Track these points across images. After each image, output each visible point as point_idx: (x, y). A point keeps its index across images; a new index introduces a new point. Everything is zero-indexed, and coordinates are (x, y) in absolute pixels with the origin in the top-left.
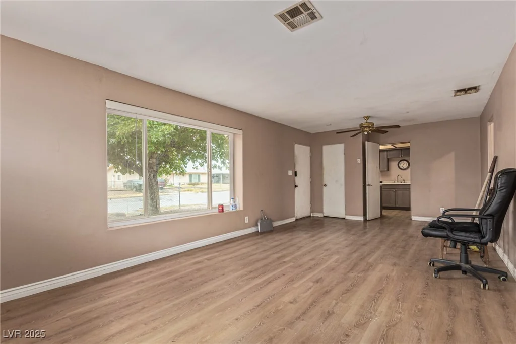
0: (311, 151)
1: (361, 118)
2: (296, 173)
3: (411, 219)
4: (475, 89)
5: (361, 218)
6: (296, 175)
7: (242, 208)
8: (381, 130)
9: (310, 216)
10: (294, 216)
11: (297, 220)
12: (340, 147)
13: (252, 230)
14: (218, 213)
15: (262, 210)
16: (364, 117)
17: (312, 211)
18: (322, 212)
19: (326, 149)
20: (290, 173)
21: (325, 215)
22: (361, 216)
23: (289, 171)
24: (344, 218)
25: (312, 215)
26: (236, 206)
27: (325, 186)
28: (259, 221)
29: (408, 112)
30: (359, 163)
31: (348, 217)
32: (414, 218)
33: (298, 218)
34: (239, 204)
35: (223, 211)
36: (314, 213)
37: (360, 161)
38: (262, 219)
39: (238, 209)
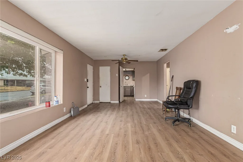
0: (93, 69)
1: (121, 55)
2: (88, 80)
3: (135, 100)
4: (166, 50)
5: (118, 102)
6: (88, 81)
7: (62, 103)
8: (129, 62)
9: (93, 103)
10: (87, 104)
11: (88, 106)
12: (108, 68)
13: (68, 116)
14: (45, 108)
15: (73, 102)
16: (123, 55)
17: (94, 100)
18: (99, 100)
19: (101, 68)
20: (86, 80)
21: (100, 101)
22: (118, 101)
23: (85, 79)
24: (110, 102)
25: (93, 102)
26: (58, 101)
27: (101, 87)
28: (72, 109)
29: (140, 56)
30: (117, 76)
31: (112, 102)
32: (136, 100)
33: (89, 104)
34: (60, 100)
35: (49, 106)
36: (95, 101)
37: (117, 75)
38: (73, 108)
39: (59, 104)
